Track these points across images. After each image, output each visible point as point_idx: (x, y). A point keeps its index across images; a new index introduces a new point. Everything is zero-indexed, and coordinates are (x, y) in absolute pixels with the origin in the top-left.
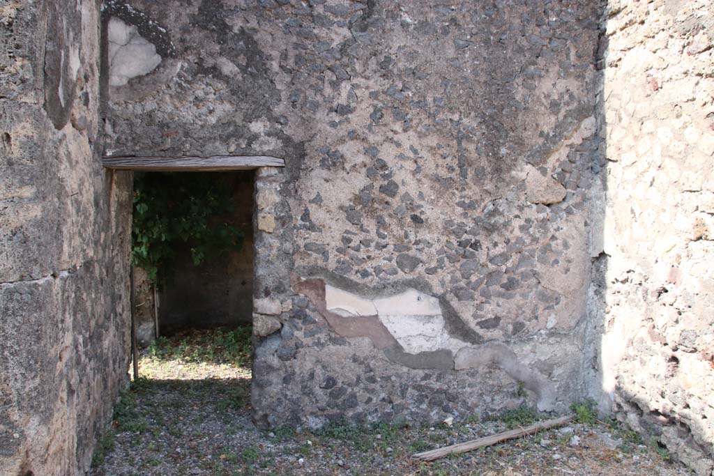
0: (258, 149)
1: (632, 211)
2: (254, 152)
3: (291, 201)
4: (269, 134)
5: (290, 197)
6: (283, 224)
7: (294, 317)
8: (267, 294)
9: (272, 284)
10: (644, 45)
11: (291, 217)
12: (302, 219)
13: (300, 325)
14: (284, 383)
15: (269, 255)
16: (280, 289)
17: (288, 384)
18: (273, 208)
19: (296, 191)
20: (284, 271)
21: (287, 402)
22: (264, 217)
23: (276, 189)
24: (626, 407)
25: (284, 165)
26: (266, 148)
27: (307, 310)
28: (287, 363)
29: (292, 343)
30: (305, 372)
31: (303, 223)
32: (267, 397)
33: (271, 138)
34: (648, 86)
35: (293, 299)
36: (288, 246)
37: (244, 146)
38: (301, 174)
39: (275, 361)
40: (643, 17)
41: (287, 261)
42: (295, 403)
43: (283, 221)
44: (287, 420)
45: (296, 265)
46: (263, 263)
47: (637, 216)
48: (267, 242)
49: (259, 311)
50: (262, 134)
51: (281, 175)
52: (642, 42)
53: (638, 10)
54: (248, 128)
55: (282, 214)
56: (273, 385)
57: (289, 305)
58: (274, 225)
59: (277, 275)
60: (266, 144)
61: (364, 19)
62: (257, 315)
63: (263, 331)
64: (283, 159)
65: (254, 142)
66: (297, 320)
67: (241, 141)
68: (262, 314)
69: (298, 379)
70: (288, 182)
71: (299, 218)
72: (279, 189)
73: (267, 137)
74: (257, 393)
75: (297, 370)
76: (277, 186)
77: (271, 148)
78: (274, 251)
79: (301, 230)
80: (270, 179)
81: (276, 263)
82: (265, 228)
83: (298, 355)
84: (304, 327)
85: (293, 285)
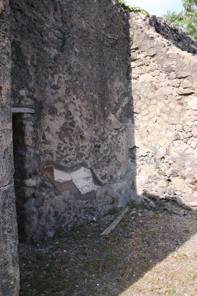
0: (24, 104)
1: (148, 131)
2: (22, 106)
3: (38, 130)
4: (28, 97)
5: (37, 128)
6: (35, 142)
7: (41, 186)
8: (30, 177)
9: (32, 171)
10: (149, 73)
11: (38, 138)
12: (42, 139)
13: (44, 189)
14: (38, 219)
15: (30, 157)
16: (35, 173)
17: (40, 219)
18: (31, 133)
19: (40, 125)
20: (37, 165)
21: (41, 227)
22: (28, 139)
23: (31, 124)
24: (149, 200)
25: (34, 112)
26: (27, 104)
27: (45, 182)
28: (39, 209)
29: (41, 199)
30: (47, 211)
31: (43, 140)
32: (32, 227)
33: (29, 99)
34: (152, 88)
35: (41, 178)
36: (38, 152)
37: (17, 102)
38: (41, 117)
39: (34, 209)
40: (148, 64)
41: (37, 160)
42: (44, 227)
43: (35, 140)
44: (41, 236)
45: (42, 161)
46: (27, 162)
47: (150, 133)
48: (29, 151)
49: (27, 185)
50: (25, 97)
51: (33, 117)
52: (148, 72)
53: (145, 61)
54: (19, 93)
55: (35, 137)
56: (34, 221)
57: (39, 181)
58: (32, 142)
59: (33, 166)
60: (27, 101)
61: (62, 47)
62: (26, 188)
63: (29, 195)
64: (34, 109)
65: (22, 100)
66: (42, 187)
67: (16, 99)
68: (28, 187)
69: (44, 215)
70: (36, 121)
71: (41, 138)
72: (32, 124)
73: (27, 98)
74: (28, 227)
75: (44, 211)
76: (32, 123)
77: (29, 104)
78: (32, 155)
79: (42, 144)
80: (28, 119)
81: (33, 161)
82: (28, 144)
83: (44, 204)
84: (45, 190)
85: (41, 171)
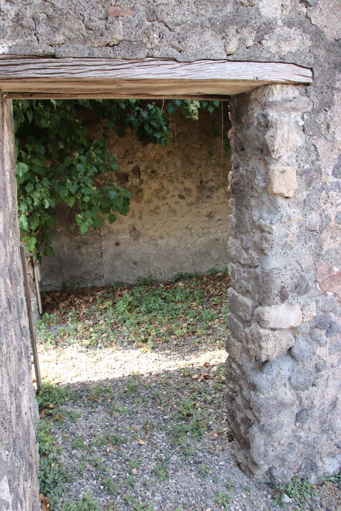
0: (274, 50)
2: (268, 56)
3: (321, 144)
4: (290, 24)
5: (319, 137)
6: (309, 184)
7: (316, 327)
8: (283, 297)
9: (289, 282)
11: (319, 171)
12: (334, 174)
13: (324, 337)
14: (297, 421)
15: (287, 235)
16: (300, 288)
17: (303, 423)
18: (295, 155)
19: (328, 127)
20: (307, 260)
21: (301, 446)
22: (283, 172)
23: (297, 122)
25: (311, 81)
26: (286, 48)
27: (332, 315)
28: (304, 394)
29: (310, 366)
30: (326, 402)
31: (335, 180)
32: (276, 444)
33: (292, 31)
35: (317, 302)
36: (314, 218)
37: (250, 43)
38: (335, 97)
39: (287, 395)
41: (312, 243)
42: (312, 445)
43: (308, 176)
44: (300, 469)
45: (325, 249)
46: (277, 249)
48: (284, 214)
49: (272, 325)
50: (279, 22)
51: (305, 99)
54: (258, 10)
55: (307, 166)
56: (284, 429)
57: (313, 311)
58: (295, 186)
59: (296, 265)
60: (285, 40)
62: (267, 332)
63: (275, 355)
64: (311, 69)
65: (266, 37)
66: (318, 331)
67: (245, 32)
68: (274, 330)
69: (316, 413)
70: (315, 112)
71: (330, 173)
72: (301, 123)
73: (286, 28)
74: (262, 442)
75: (317, 402)
76: (299, 119)
77: (294, 50)
78: (294, 229)
79: (332, 192)
80: (288, 105)
81: (297, 247)
82: (284, 191)
83: (321, 382)
84: (328, 340)
85: (320, 280)
